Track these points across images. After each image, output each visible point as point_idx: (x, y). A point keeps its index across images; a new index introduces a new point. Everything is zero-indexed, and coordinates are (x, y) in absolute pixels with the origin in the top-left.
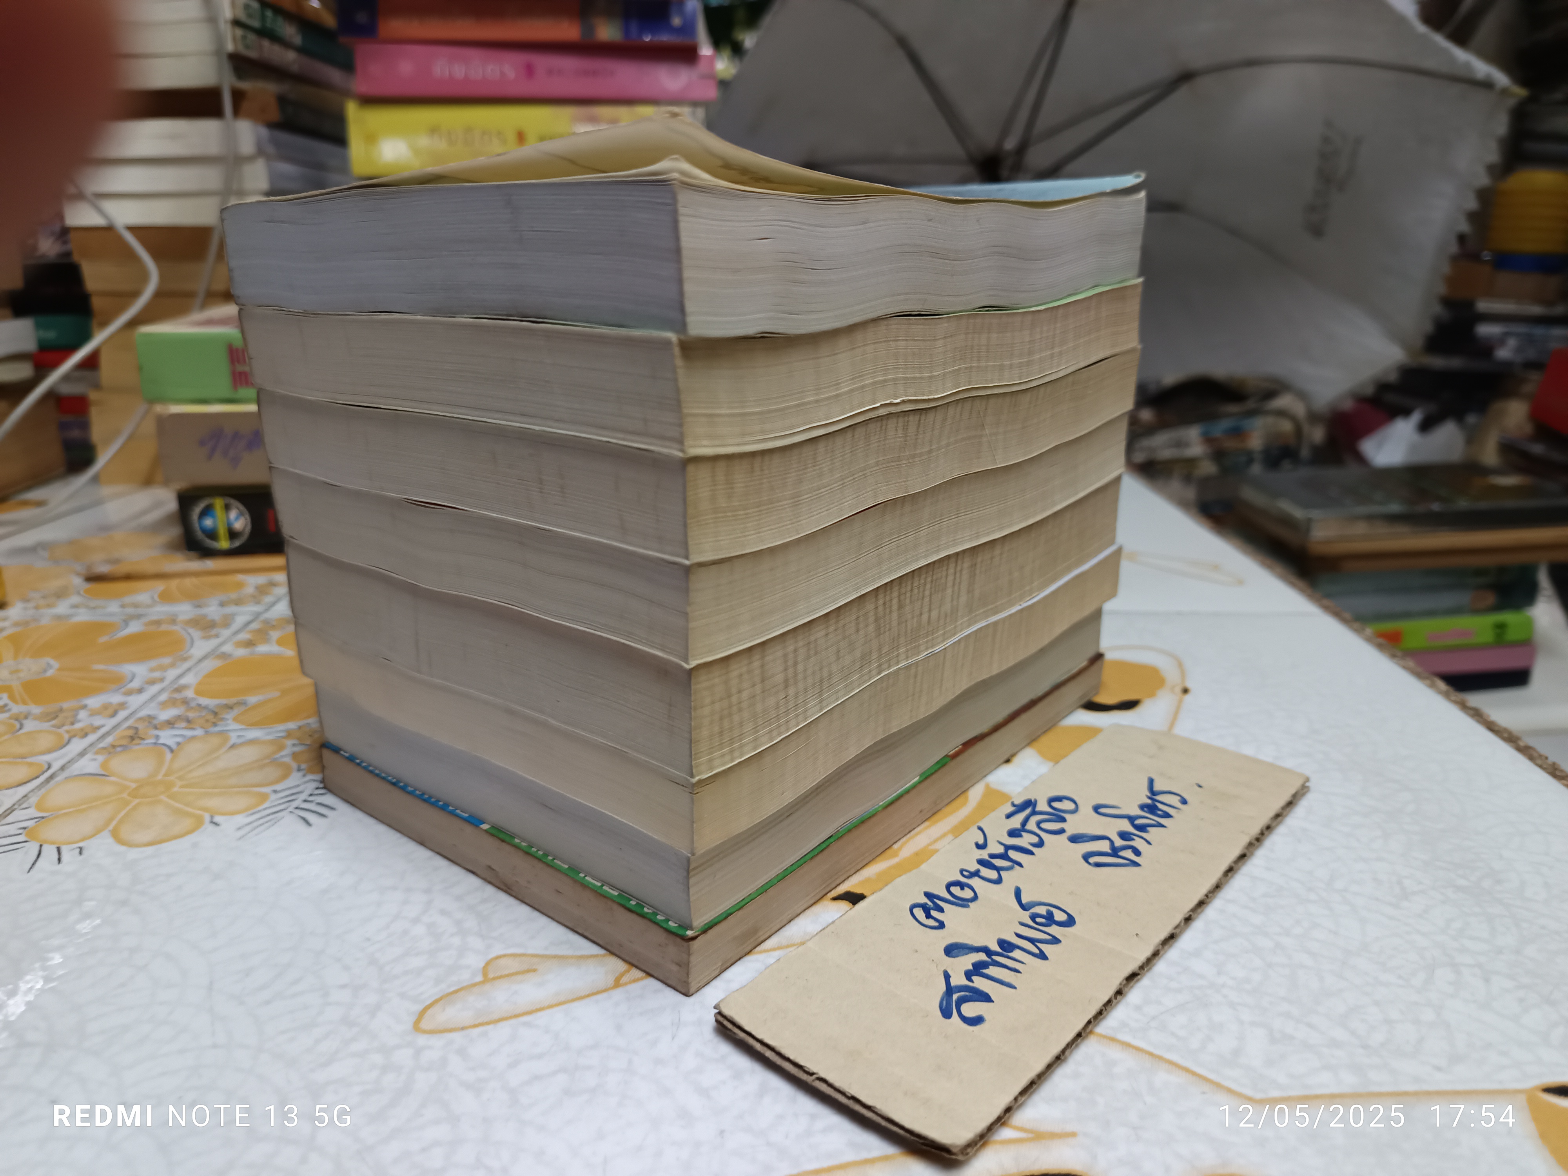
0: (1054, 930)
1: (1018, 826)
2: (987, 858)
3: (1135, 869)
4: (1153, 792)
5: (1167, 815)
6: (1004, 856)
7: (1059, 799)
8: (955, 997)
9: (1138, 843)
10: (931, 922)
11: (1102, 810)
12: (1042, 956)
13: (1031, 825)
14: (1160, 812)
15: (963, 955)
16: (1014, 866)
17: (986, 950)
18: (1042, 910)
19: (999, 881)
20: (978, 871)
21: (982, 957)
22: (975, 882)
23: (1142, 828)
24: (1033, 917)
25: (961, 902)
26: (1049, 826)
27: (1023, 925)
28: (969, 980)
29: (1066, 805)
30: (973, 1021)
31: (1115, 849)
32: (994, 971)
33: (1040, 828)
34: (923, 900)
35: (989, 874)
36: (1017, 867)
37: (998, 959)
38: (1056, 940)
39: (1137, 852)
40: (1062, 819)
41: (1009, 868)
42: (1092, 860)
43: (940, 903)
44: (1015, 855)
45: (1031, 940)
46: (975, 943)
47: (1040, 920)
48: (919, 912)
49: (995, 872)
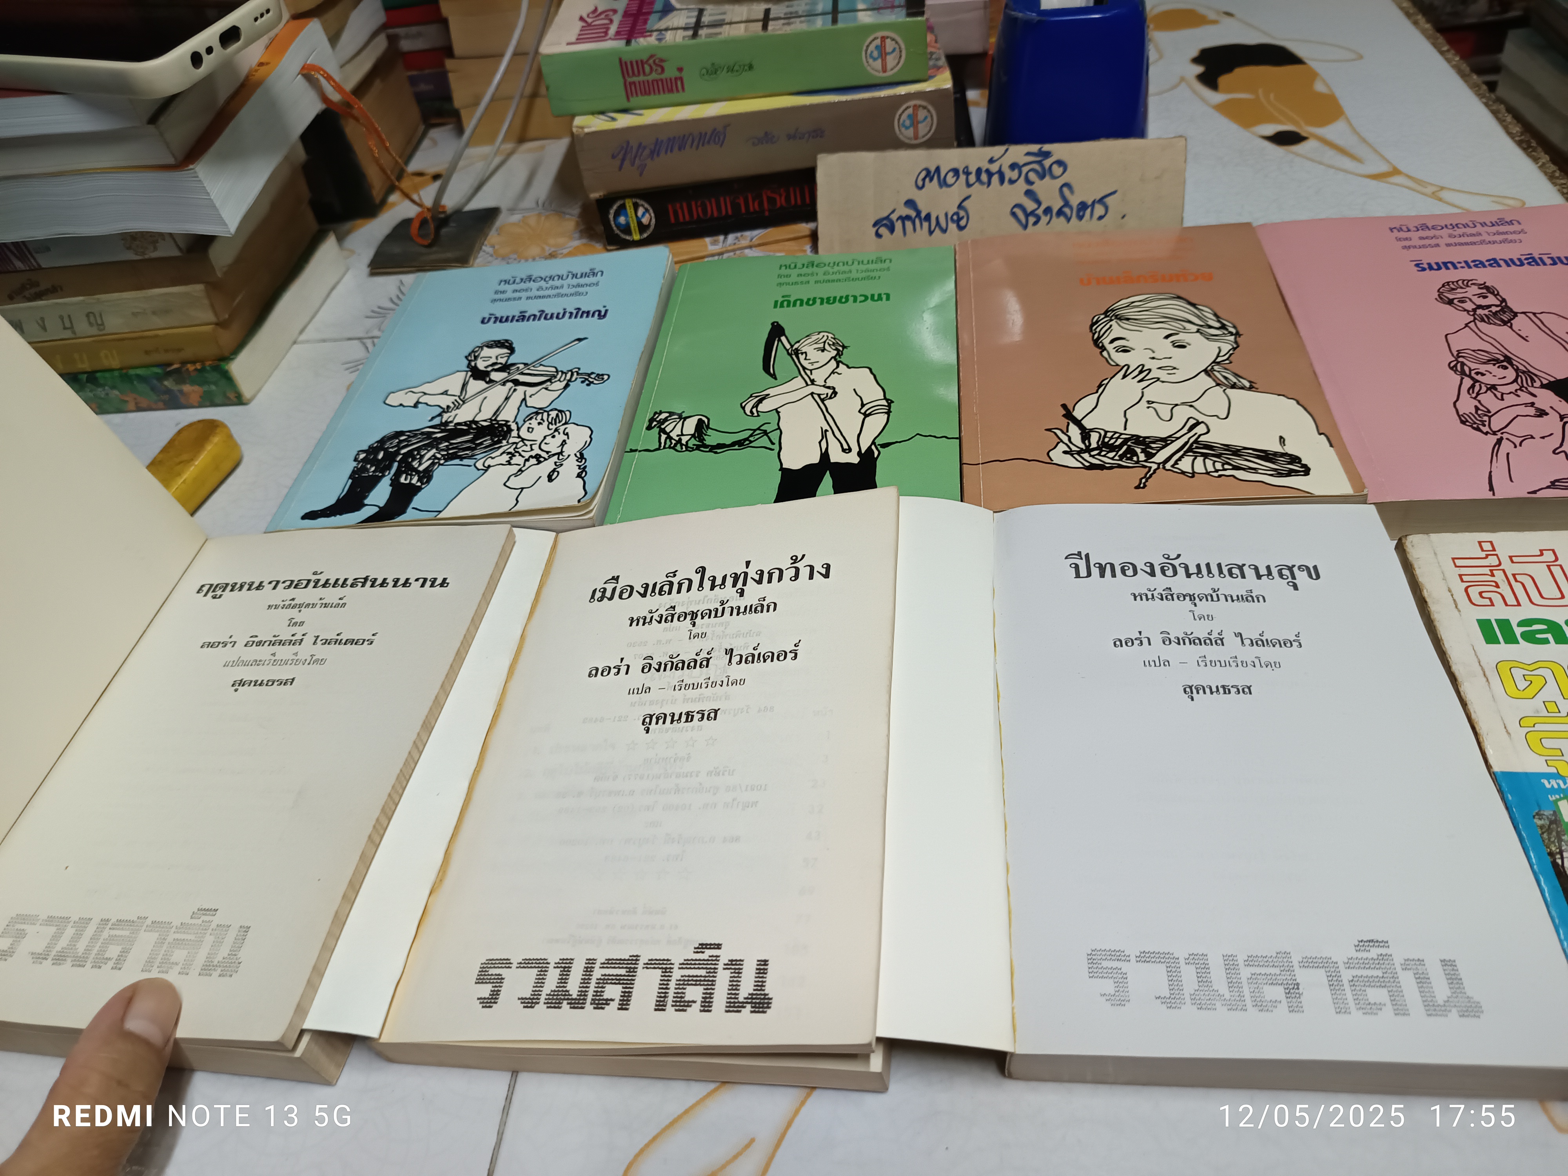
0: (953, 227)
1: (1021, 164)
2: (984, 169)
3: (1020, 229)
4: (1101, 201)
5: (1080, 218)
6: (990, 174)
8: (885, 222)
9: (1044, 219)
10: (920, 183)
11: (1065, 190)
12: (931, 232)
13: (1025, 170)
14: (1082, 213)
15: (909, 208)
17: (919, 213)
18: (962, 213)
19: (969, 185)
21: (913, 214)
22: (963, 177)
23: (1060, 213)
24: (954, 214)
25: (943, 183)
26: (1032, 176)
27: (946, 215)
28: (897, 220)
29: (1057, 171)
30: (878, 235)
31: (1032, 213)
32: (908, 224)
33: (1027, 174)
34: (933, 169)
35: (972, 178)
36: (986, 186)
37: (917, 221)
38: (944, 231)
39: (1035, 223)
40: (1042, 177)
41: (982, 183)
42: (1016, 210)
43: (936, 177)
44: (996, 179)
45: (938, 223)
46: (920, 207)
47: (955, 217)
48: (924, 173)
49: (975, 179)
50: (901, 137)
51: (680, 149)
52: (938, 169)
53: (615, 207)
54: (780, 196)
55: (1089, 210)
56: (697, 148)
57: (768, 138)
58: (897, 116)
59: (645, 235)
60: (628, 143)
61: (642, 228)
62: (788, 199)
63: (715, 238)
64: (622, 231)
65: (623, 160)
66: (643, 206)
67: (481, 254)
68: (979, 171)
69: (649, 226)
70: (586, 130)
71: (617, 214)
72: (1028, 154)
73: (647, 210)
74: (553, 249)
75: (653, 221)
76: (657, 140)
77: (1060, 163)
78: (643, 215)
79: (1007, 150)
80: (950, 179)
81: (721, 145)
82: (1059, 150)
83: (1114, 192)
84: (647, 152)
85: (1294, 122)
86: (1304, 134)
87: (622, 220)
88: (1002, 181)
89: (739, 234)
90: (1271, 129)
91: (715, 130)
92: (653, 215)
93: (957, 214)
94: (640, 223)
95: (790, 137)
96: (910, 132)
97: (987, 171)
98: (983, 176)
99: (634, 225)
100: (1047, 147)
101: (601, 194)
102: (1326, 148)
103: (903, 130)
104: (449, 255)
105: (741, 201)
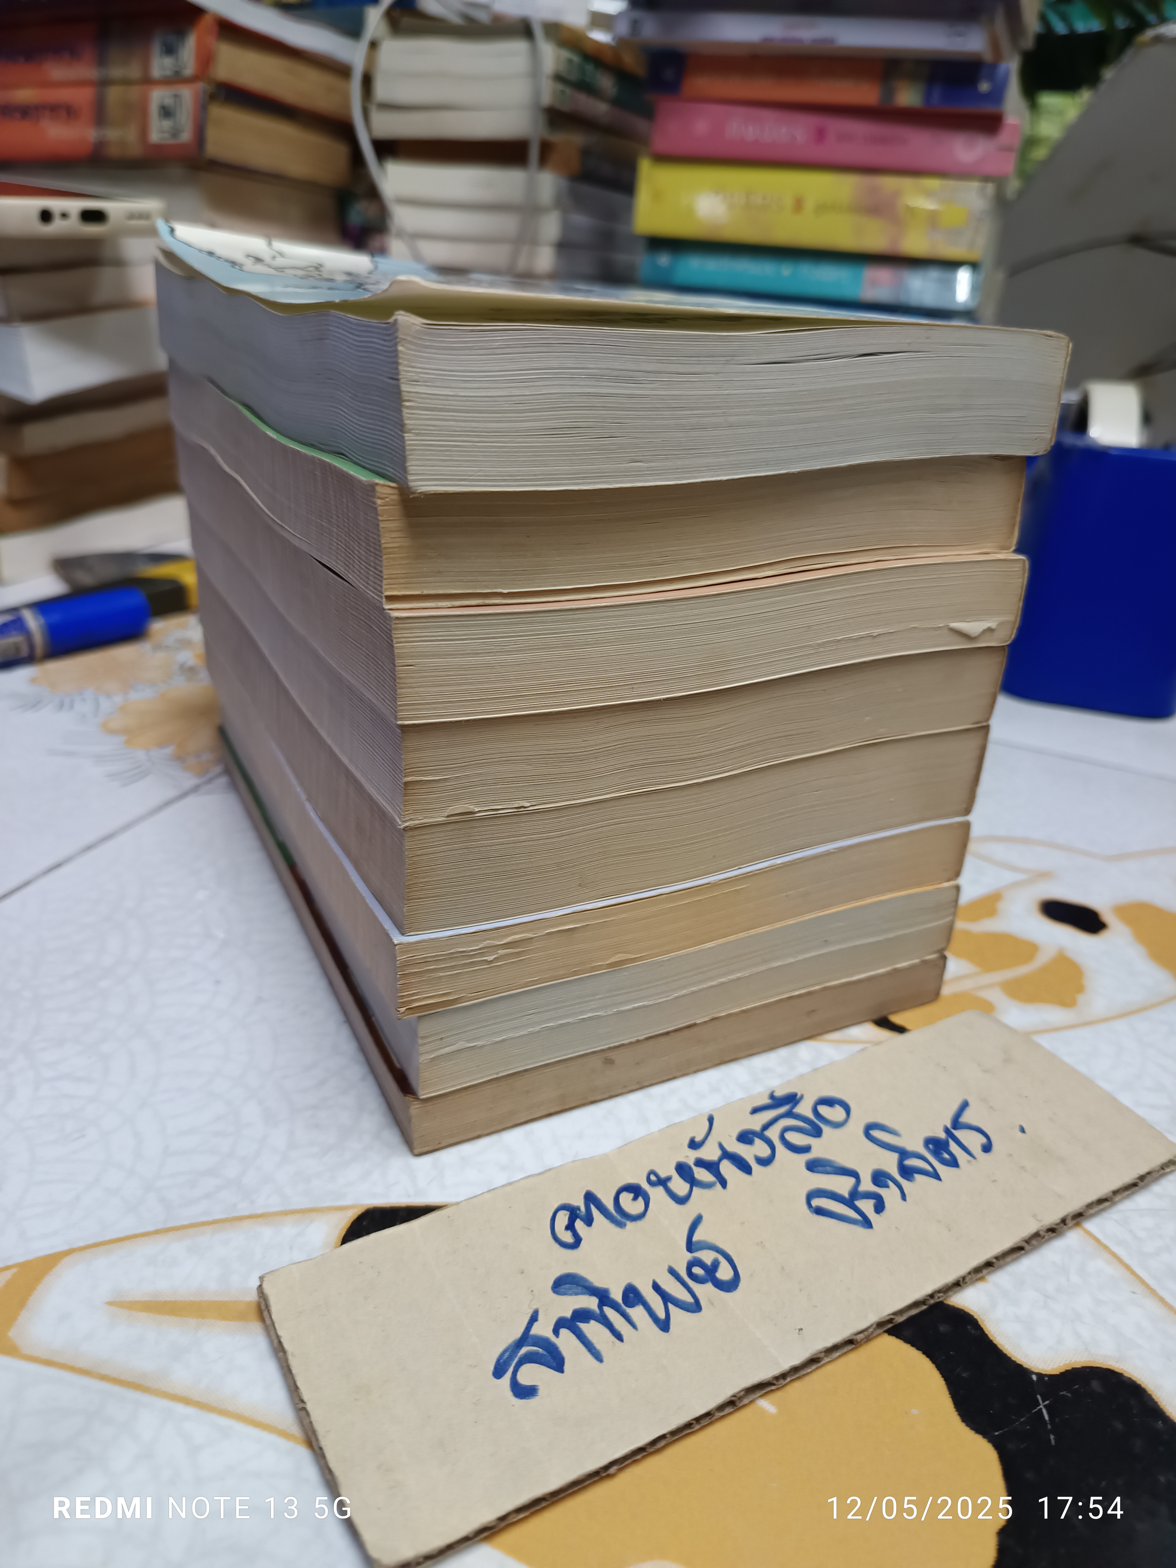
0: (705, 1291)
1: (757, 1128)
2: (691, 1162)
3: (860, 1231)
4: (956, 1123)
5: (953, 1163)
6: (712, 1167)
7: (829, 1102)
8: (524, 1350)
9: (890, 1194)
10: (568, 1237)
11: (876, 1133)
12: (664, 1325)
13: (773, 1133)
14: (946, 1156)
15: (571, 1295)
16: (716, 1183)
17: (603, 1297)
18: (707, 1257)
19: (681, 1201)
20: (669, 1179)
21: (591, 1303)
22: (657, 1194)
23: (907, 1172)
24: (690, 1266)
25: (620, 1217)
26: (795, 1138)
27: (672, 1272)
28: (556, 1332)
29: (835, 1114)
30: (523, 1392)
31: (855, 1194)
32: (592, 1329)
33: (782, 1138)
34: (579, 1202)
35: (680, 1186)
36: (719, 1186)
37: (609, 1312)
38: (696, 1307)
39: (880, 1207)
40: (817, 1133)
41: (708, 1186)
42: (816, 1202)
43: (595, 1212)
44: (727, 1168)
45: (666, 1298)
46: (598, 1282)
47: (697, 1270)
48: (563, 1218)
49: (687, 1186)
52: (590, 1199)
55: (953, 1146)
68: (683, 1171)
72: (757, 1114)
77: (826, 1102)
79: (710, 1122)
80: (631, 1205)
83: (965, 1104)
88: (744, 1168)
93: (696, 1262)
97: (701, 1164)
98: (699, 1176)
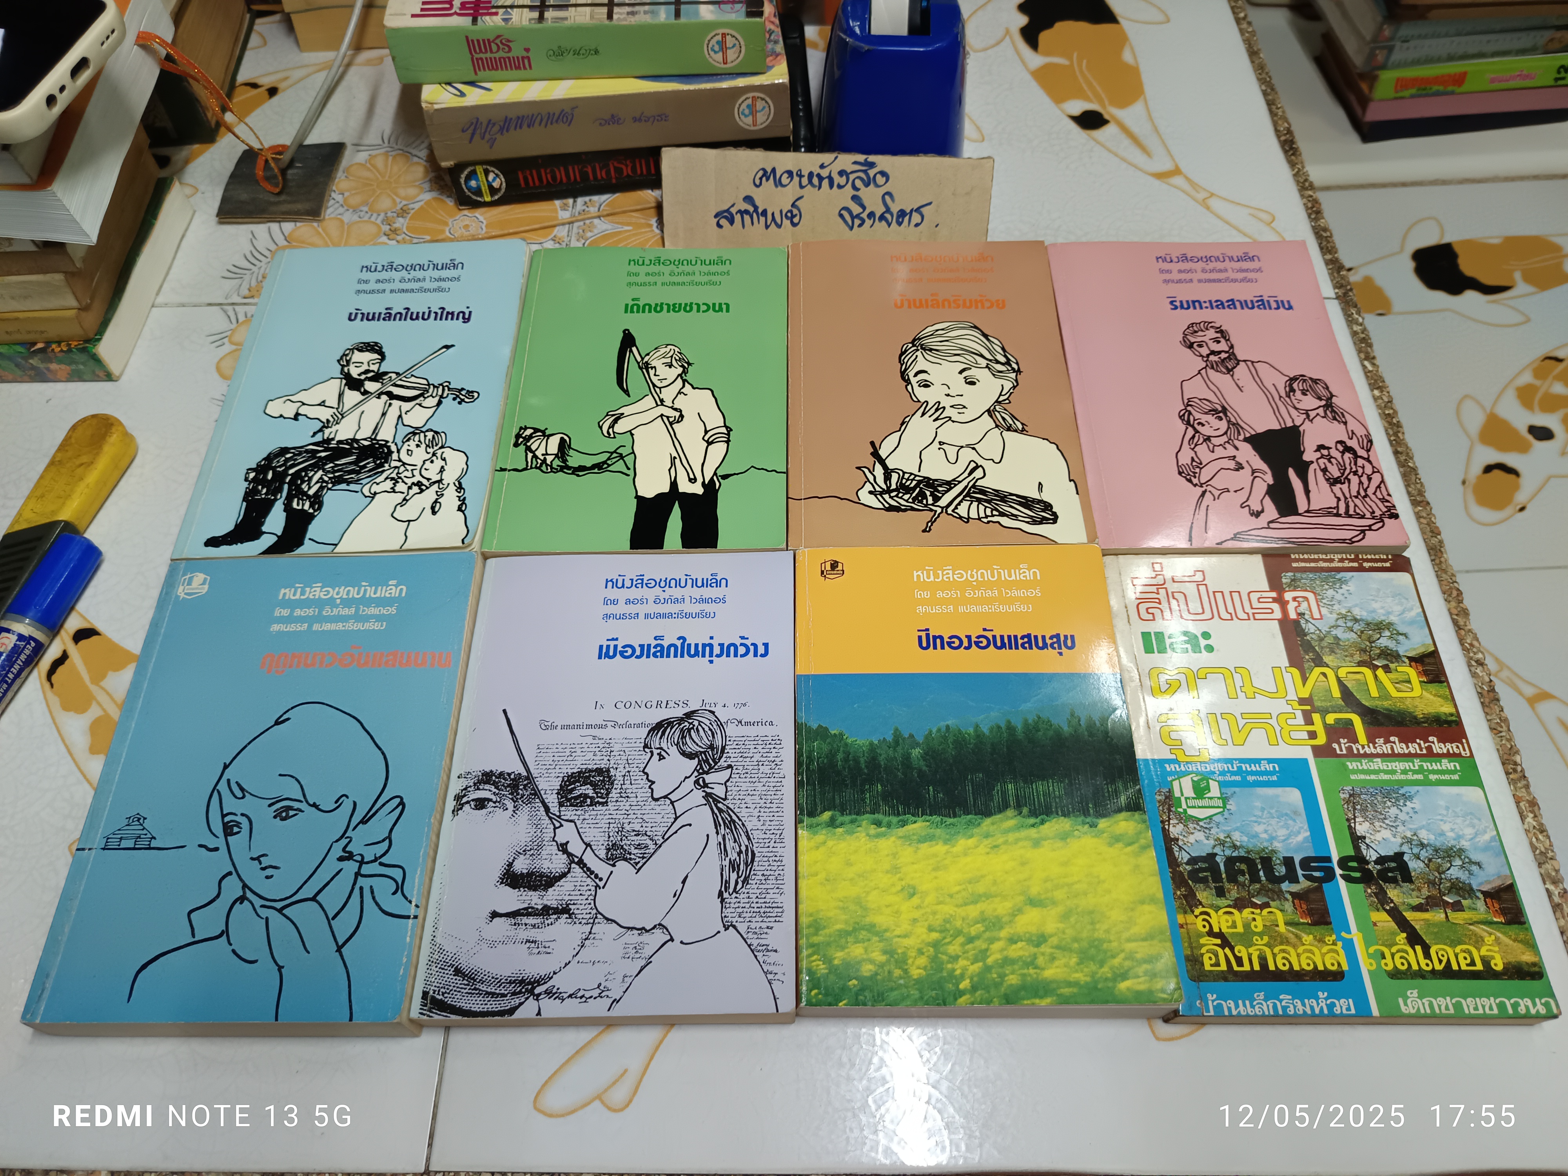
0: (786, 223)
1: (849, 171)
2: (815, 174)
3: (847, 229)
4: (918, 210)
5: (900, 224)
6: (821, 178)
8: (725, 214)
9: (868, 222)
10: (758, 182)
11: (887, 197)
12: (767, 227)
13: (852, 177)
14: (901, 220)
15: (747, 203)
17: (756, 208)
18: (795, 211)
19: (802, 187)
21: (751, 209)
22: (796, 179)
23: (882, 218)
24: (788, 211)
25: (778, 183)
26: (858, 183)
27: (781, 211)
28: (737, 213)
29: (880, 180)
30: (719, 226)
31: (858, 216)
32: (747, 218)
33: (854, 181)
34: (769, 170)
35: (805, 181)
36: (817, 189)
37: (755, 215)
38: (779, 226)
39: (860, 226)
40: (867, 185)
41: (813, 186)
42: (844, 213)
43: (772, 177)
44: (825, 183)
45: (773, 218)
46: (757, 204)
47: (789, 215)
48: (761, 173)
49: (807, 182)
50: (741, 123)
51: (529, 126)
52: (774, 170)
53: (466, 172)
54: (627, 166)
55: (908, 217)
56: (546, 126)
57: (614, 120)
58: (737, 106)
59: (496, 197)
60: (478, 119)
61: (493, 191)
62: (634, 169)
63: (565, 201)
64: (472, 193)
65: (473, 134)
66: (493, 172)
67: (331, 202)
68: (811, 175)
69: (499, 189)
70: (436, 107)
71: (468, 178)
72: (855, 163)
73: (497, 175)
74: (404, 203)
75: (504, 185)
76: (506, 117)
77: (883, 174)
78: (494, 180)
79: (836, 158)
80: (785, 180)
81: (569, 125)
82: (883, 161)
83: (930, 204)
84: (496, 128)
85: (1101, 102)
86: (1106, 117)
87: (473, 183)
88: (831, 185)
89: (587, 199)
90: (1078, 107)
91: (563, 111)
92: (503, 180)
93: (791, 211)
94: (490, 187)
95: (635, 120)
96: (749, 120)
97: (819, 175)
98: (815, 179)
99: (485, 189)
100: (872, 158)
101: (452, 163)
102: (1123, 136)
103: (742, 117)
104: (299, 206)
105: (589, 170)
